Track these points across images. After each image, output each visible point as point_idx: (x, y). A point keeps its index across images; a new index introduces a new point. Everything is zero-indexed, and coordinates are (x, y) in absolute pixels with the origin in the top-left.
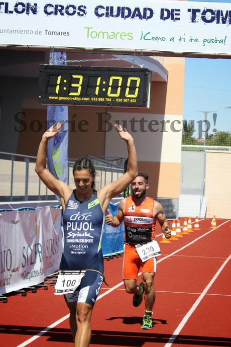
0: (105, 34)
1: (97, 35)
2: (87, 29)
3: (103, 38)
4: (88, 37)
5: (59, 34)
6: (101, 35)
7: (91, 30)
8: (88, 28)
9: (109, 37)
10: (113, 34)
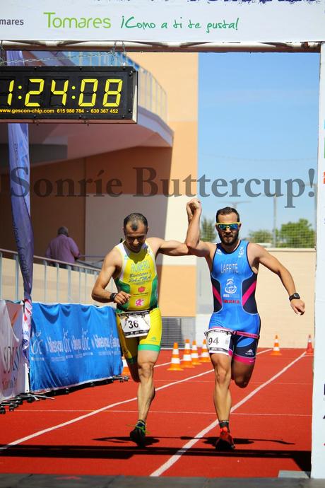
0: (73, 21)
1: (62, 23)
2: (47, 15)
3: (70, 27)
4: (49, 26)
5: (9, 22)
6: (67, 21)
7: (53, 17)
8: (49, 14)
9: (78, 25)
10: (83, 21)
